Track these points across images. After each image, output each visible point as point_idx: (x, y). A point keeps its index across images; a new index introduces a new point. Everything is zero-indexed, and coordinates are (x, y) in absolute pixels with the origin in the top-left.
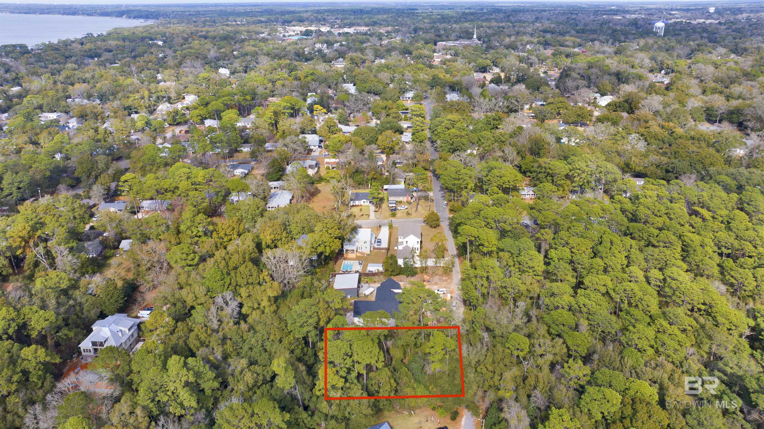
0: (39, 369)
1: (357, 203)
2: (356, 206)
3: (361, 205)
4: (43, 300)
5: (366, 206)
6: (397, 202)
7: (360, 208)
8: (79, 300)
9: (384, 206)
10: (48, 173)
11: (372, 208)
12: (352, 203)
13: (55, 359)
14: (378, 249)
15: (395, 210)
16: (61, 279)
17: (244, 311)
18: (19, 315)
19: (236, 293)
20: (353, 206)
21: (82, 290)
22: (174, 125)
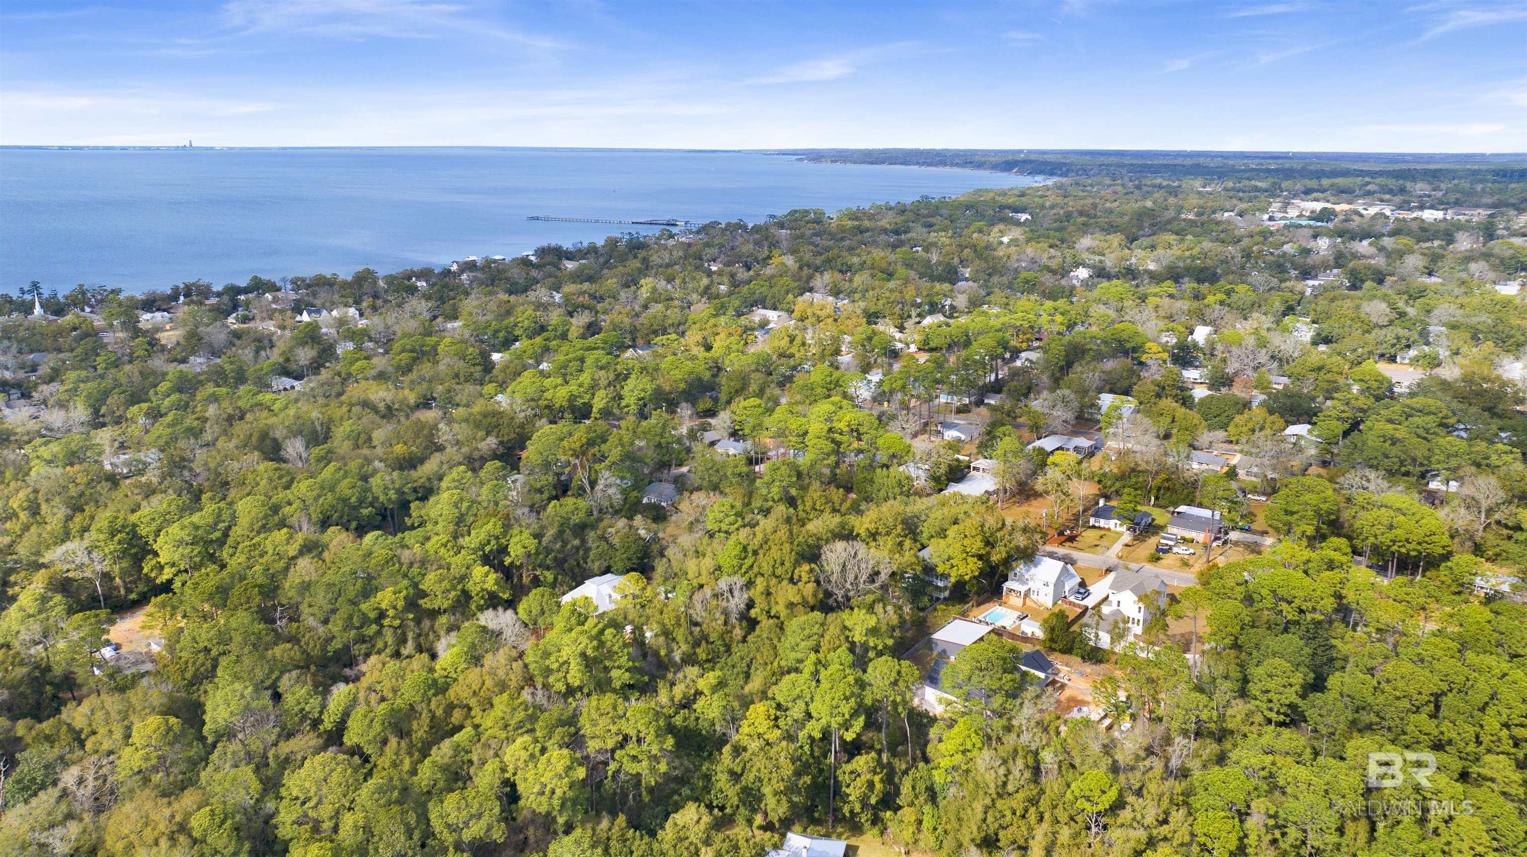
0: (482, 598)
1: (1102, 523)
2: (1099, 528)
3: (1109, 529)
4: (543, 527)
5: (1117, 533)
6: (1184, 539)
7: (1103, 532)
8: (590, 544)
9: (1153, 541)
10: (682, 386)
11: (1127, 537)
12: (1092, 521)
13: (504, 593)
14: (1070, 603)
15: (1165, 552)
16: (577, 509)
17: (753, 613)
18: (505, 534)
19: (750, 584)
20: (1094, 527)
21: (599, 532)
22: (924, 350)
